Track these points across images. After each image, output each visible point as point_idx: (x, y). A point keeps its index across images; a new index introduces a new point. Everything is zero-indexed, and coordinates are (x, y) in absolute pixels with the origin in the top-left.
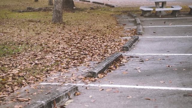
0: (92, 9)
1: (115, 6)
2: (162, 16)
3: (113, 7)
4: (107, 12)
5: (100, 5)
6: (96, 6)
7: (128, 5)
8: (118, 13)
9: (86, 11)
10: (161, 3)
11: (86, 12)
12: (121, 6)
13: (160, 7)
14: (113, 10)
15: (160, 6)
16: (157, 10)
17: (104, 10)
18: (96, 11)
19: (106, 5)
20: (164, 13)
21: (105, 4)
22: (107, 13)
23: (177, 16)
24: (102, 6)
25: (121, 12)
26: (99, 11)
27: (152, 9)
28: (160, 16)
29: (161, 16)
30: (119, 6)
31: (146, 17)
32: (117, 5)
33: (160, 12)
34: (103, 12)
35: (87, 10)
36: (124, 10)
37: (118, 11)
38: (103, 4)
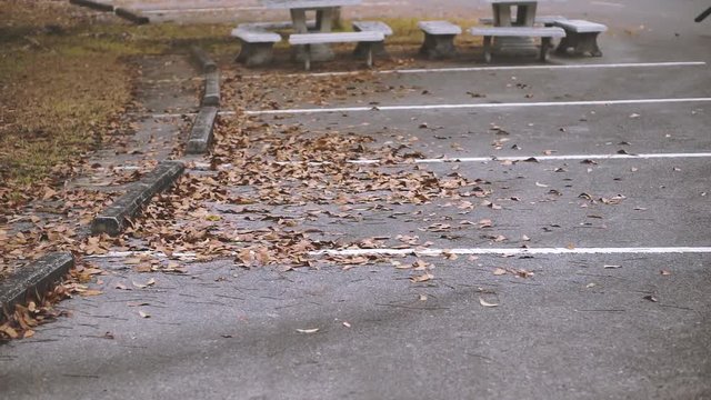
0: (55, 30)
1: (152, 19)
2: (316, 62)
3: (145, 21)
4: (112, 46)
5: (98, 13)
6: (80, 14)
7: (204, 14)
8: (153, 51)
9: (28, 42)
10: (314, 13)
11: (25, 48)
12: (176, 16)
13: (311, 30)
14: (136, 34)
15: (308, 22)
16: (297, 39)
17: (101, 36)
18: (67, 40)
19: (121, 13)
20: (325, 53)
21: (115, 8)
22: (108, 50)
23: (370, 63)
24: (103, 17)
25: (167, 43)
26: (82, 39)
27: (276, 38)
28: (308, 65)
29: (311, 63)
30: (167, 17)
31: (254, 67)
32: (161, 15)
33: (308, 47)
34: (96, 45)
35: (35, 34)
36: (181, 36)
37: (156, 42)
38: (109, 8)
